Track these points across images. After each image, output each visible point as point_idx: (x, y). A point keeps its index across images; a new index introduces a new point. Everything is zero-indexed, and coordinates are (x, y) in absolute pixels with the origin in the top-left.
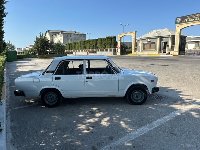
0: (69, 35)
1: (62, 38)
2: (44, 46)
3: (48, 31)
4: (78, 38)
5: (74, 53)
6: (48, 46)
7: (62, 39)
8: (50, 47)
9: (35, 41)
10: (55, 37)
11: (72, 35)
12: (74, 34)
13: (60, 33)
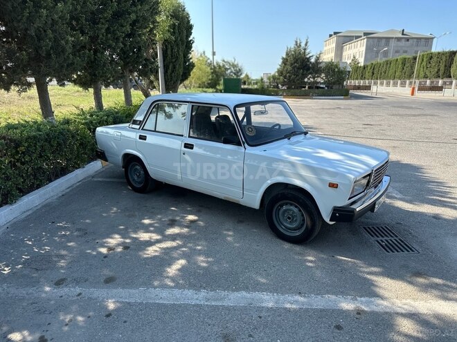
0: (384, 41)
1: (364, 49)
2: (298, 68)
3: (335, 33)
4: (406, 49)
5: (374, 88)
6: (308, 69)
7: (364, 52)
8: (311, 70)
9: (283, 58)
10: (347, 47)
11: (391, 40)
12: (399, 39)
13: (361, 37)
